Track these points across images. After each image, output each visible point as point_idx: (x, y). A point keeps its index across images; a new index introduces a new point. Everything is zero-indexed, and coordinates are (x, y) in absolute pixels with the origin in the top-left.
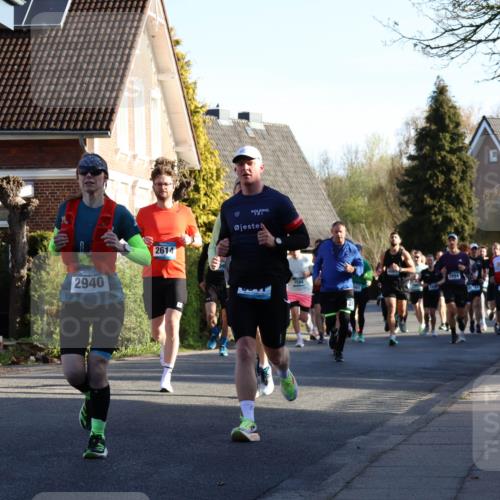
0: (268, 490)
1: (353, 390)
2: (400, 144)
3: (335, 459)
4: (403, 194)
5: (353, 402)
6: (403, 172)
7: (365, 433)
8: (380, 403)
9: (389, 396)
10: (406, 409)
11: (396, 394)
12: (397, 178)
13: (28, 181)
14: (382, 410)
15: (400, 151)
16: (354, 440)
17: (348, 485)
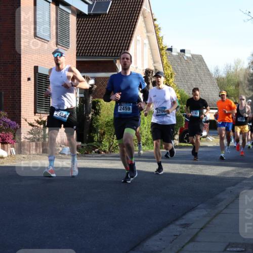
0: (193, 208)
1: (228, 167)
2: (249, 64)
3: (221, 196)
4: (250, 85)
5: (228, 172)
6: (250, 75)
7: (234, 185)
8: (240, 173)
9: (243, 170)
10: (251, 176)
11: (247, 169)
12: (248, 78)
13: (92, 78)
14: (241, 176)
15: (249, 66)
16: (229, 188)
17: (227, 207)
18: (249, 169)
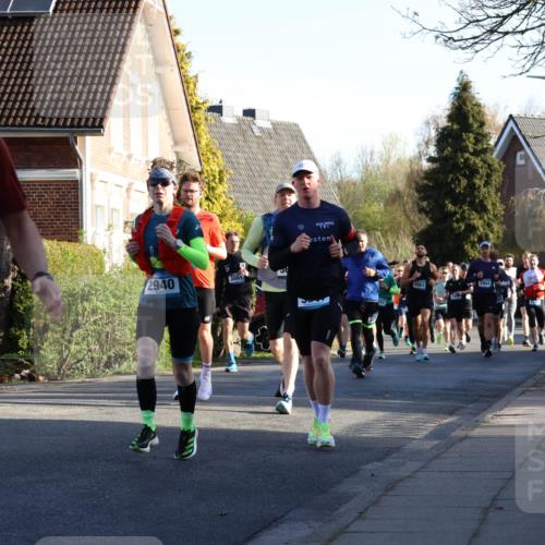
0: (275, 520)
1: (367, 413)
2: (419, 145)
3: (346, 487)
4: (423, 199)
5: (367, 426)
6: (422, 175)
7: (379, 460)
8: (398, 427)
10: (425, 433)
11: (413, 417)
12: (416, 183)
14: (399, 434)
15: (420, 152)
16: (369, 467)
17: (361, 515)
18: (420, 416)
